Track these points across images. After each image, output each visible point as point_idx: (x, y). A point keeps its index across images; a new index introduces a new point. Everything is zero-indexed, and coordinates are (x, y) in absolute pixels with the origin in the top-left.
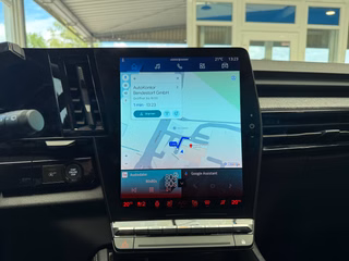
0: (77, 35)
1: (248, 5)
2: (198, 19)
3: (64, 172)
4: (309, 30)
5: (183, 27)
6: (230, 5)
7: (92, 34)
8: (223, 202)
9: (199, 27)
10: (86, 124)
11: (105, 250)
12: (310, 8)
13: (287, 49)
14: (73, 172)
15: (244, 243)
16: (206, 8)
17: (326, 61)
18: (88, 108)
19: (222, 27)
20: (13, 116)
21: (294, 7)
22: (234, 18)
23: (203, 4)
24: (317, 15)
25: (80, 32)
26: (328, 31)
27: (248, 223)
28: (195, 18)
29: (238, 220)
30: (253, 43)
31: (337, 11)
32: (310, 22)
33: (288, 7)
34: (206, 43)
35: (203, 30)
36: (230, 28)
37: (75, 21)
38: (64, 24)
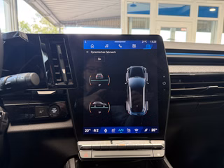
1: (160, 4)
2: (128, 13)
3: (49, 110)
5: (118, 18)
6: (149, 4)
8: (146, 130)
9: (129, 18)
10: (62, 81)
11: (73, 159)
12: (200, 7)
13: (185, 33)
14: (54, 110)
15: (159, 155)
16: (133, 5)
18: (64, 71)
19: (143, 18)
20: (22, 77)
21: (190, 6)
22: (151, 12)
23: (132, 3)
24: (204, 11)
26: (211, 22)
27: (161, 143)
28: (126, 12)
29: (152, 141)
30: (163, 29)
31: (217, 8)
32: (199, 16)
33: (186, 6)
34: (134, 27)
35: (131, 20)
36: (148, 19)
37: (49, 13)
38: (42, 15)
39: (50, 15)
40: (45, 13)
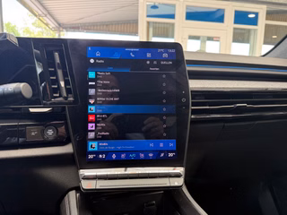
0: (47, 25)
1: (187, 7)
2: (148, 16)
3: (43, 132)
4: (235, 29)
5: (136, 22)
6: (174, 6)
7: (59, 25)
8: (162, 155)
9: (148, 23)
10: (60, 96)
11: (74, 191)
12: (236, 12)
13: (218, 43)
14: (50, 132)
15: (176, 184)
16: (154, 7)
17: (247, 55)
18: (62, 84)
19: (167, 23)
20: (10, 87)
21: (224, 10)
22: (176, 16)
23: (152, 4)
24: (241, 17)
25: (50, 22)
26: (249, 30)
27: (180, 170)
28: (145, 15)
30: (192, 37)
31: (257, 14)
32: (236, 22)
33: (219, 10)
34: (154, 36)
35: (151, 25)
36: (173, 25)
37: (45, 12)
38: (36, 16)
39: (46, 16)
40: (40, 13)
